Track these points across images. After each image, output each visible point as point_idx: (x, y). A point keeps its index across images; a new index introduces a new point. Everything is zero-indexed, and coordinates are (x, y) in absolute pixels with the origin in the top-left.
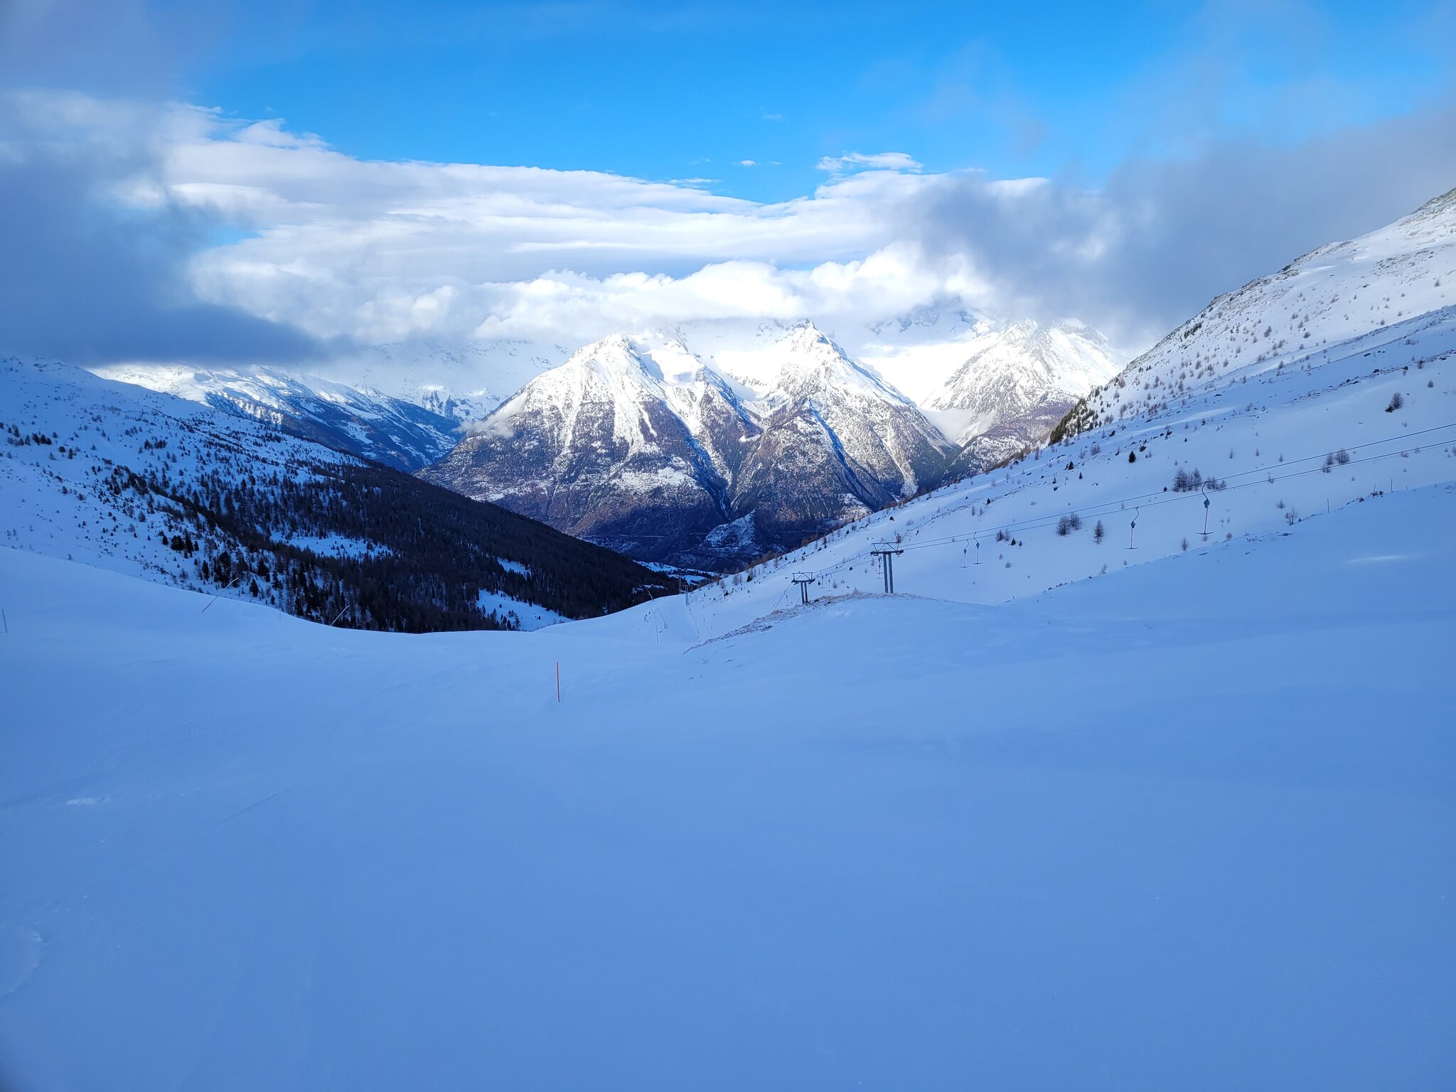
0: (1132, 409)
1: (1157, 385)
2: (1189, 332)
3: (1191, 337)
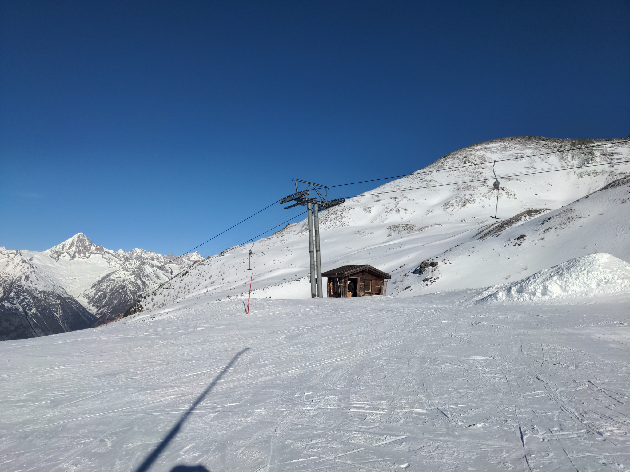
1: (168, 295)
2: (184, 274)
3: (184, 276)
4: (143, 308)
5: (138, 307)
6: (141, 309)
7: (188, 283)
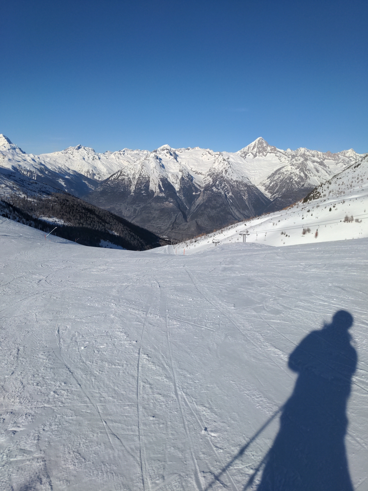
0: (333, 193)
1: (343, 184)
2: (356, 166)
3: (356, 168)
4: (320, 194)
5: (316, 193)
6: (319, 195)
7: (360, 174)
